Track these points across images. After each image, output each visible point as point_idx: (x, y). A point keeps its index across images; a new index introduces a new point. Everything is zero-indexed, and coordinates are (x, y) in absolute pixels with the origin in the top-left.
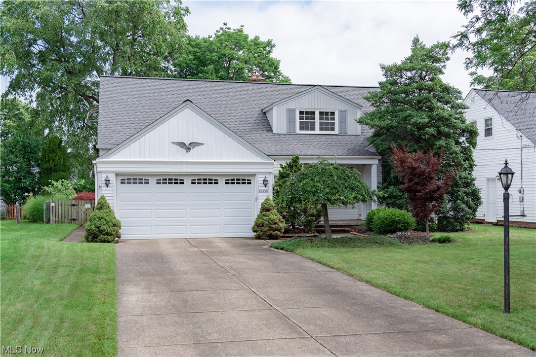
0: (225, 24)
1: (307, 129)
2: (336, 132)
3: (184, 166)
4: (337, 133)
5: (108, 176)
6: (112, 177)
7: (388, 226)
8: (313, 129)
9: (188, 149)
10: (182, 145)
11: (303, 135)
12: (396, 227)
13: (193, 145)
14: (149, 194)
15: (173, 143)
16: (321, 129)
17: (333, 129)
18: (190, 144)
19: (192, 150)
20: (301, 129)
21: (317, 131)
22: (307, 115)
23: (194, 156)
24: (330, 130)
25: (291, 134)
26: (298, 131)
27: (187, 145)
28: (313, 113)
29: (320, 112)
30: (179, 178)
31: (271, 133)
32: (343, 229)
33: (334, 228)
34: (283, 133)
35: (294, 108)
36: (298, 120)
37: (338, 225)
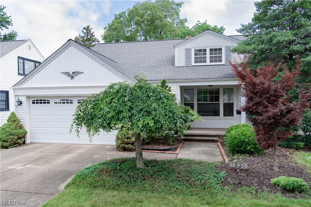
0: (198, 21)
1: (200, 62)
2: (223, 62)
3: (70, 90)
4: (224, 64)
5: (20, 98)
6: (23, 99)
7: (237, 146)
8: (205, 62)
9: (72, 77)
10: (67, 74)
11: (196, 67)
12: (246, 148)
13: (76, 73)
14: (50, 111)
15: (62, 73)
16: (211, 61)
17: (221, 61)
18: (73, 73)
19: (75, 78)
20: (196, 62)
21: (208, 63)
22: (200, 52)
23: (77, 82)
24: (218, 62)
25: (188, 66)
26: (193, 64)
27: (71, 74)
28: (205, 50)
29: (210, 49)
30: (69, 99)
31: (173, 66)
32: (212, 139)
33: (206, 137)
34: (182, 66)
35: (190, 48)
36: (193, 56)
37: (209, 135)
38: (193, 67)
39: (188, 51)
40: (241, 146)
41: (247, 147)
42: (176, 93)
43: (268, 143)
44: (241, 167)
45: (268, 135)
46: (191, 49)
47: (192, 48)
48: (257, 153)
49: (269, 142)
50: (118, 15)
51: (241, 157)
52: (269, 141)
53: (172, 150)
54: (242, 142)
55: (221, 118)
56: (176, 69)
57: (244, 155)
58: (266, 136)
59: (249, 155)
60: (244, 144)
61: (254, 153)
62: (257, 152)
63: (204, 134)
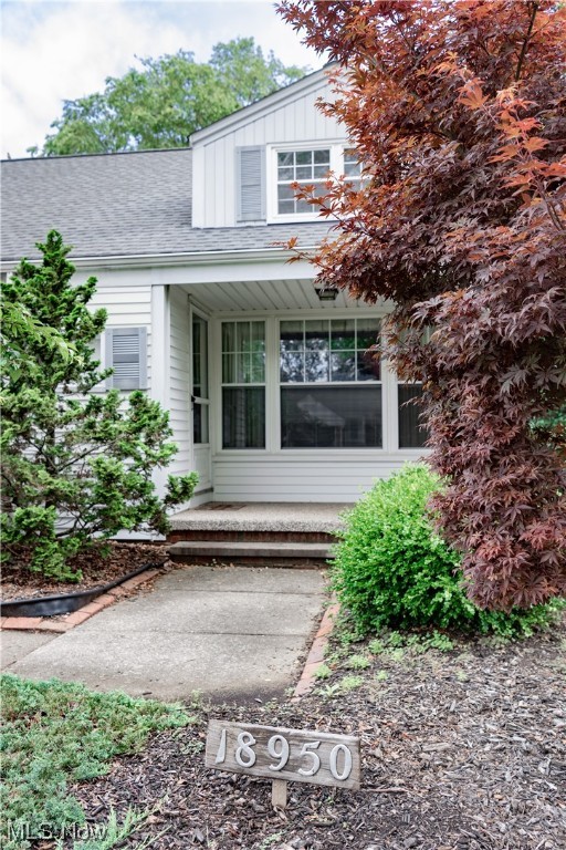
20: (284, 208)
22: (304, 163)
25: (249, 222)
26: (273, 215)
28: (323, 156)
29: (345, 150)
31: (186, 229)
32: (315, 551)
33: (294, 541)
34: (223, 226)
35: (257, 144)
36: (272, 181)
37: (307, 529)
38: (269, 230)
39: (249, 158)
40: (404, 584)
41: (441, 590)
42: (145, 319)
43: (525, 544)
44: (302, 762)
45: (521, 470)
46: (264, 151)
47: (268, 148)
48: (503, 626)
49: (535, 532)
50: (77, 103)
51: (398, 655)
52: (535, 526)
53: (40, 610)
54: (409, 554)
55: (387, 454)
56: (193, 236)
57: (421, 642)
58: (506, 479)
59: (449, 645)
60: (421, 570)
61: (485, 629)
62: (502, 624)
63: (282, 524)
